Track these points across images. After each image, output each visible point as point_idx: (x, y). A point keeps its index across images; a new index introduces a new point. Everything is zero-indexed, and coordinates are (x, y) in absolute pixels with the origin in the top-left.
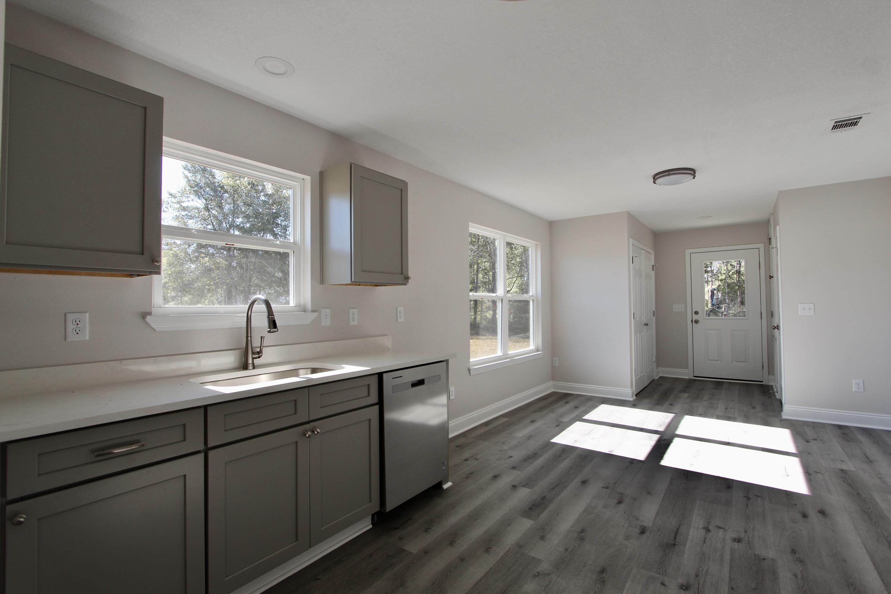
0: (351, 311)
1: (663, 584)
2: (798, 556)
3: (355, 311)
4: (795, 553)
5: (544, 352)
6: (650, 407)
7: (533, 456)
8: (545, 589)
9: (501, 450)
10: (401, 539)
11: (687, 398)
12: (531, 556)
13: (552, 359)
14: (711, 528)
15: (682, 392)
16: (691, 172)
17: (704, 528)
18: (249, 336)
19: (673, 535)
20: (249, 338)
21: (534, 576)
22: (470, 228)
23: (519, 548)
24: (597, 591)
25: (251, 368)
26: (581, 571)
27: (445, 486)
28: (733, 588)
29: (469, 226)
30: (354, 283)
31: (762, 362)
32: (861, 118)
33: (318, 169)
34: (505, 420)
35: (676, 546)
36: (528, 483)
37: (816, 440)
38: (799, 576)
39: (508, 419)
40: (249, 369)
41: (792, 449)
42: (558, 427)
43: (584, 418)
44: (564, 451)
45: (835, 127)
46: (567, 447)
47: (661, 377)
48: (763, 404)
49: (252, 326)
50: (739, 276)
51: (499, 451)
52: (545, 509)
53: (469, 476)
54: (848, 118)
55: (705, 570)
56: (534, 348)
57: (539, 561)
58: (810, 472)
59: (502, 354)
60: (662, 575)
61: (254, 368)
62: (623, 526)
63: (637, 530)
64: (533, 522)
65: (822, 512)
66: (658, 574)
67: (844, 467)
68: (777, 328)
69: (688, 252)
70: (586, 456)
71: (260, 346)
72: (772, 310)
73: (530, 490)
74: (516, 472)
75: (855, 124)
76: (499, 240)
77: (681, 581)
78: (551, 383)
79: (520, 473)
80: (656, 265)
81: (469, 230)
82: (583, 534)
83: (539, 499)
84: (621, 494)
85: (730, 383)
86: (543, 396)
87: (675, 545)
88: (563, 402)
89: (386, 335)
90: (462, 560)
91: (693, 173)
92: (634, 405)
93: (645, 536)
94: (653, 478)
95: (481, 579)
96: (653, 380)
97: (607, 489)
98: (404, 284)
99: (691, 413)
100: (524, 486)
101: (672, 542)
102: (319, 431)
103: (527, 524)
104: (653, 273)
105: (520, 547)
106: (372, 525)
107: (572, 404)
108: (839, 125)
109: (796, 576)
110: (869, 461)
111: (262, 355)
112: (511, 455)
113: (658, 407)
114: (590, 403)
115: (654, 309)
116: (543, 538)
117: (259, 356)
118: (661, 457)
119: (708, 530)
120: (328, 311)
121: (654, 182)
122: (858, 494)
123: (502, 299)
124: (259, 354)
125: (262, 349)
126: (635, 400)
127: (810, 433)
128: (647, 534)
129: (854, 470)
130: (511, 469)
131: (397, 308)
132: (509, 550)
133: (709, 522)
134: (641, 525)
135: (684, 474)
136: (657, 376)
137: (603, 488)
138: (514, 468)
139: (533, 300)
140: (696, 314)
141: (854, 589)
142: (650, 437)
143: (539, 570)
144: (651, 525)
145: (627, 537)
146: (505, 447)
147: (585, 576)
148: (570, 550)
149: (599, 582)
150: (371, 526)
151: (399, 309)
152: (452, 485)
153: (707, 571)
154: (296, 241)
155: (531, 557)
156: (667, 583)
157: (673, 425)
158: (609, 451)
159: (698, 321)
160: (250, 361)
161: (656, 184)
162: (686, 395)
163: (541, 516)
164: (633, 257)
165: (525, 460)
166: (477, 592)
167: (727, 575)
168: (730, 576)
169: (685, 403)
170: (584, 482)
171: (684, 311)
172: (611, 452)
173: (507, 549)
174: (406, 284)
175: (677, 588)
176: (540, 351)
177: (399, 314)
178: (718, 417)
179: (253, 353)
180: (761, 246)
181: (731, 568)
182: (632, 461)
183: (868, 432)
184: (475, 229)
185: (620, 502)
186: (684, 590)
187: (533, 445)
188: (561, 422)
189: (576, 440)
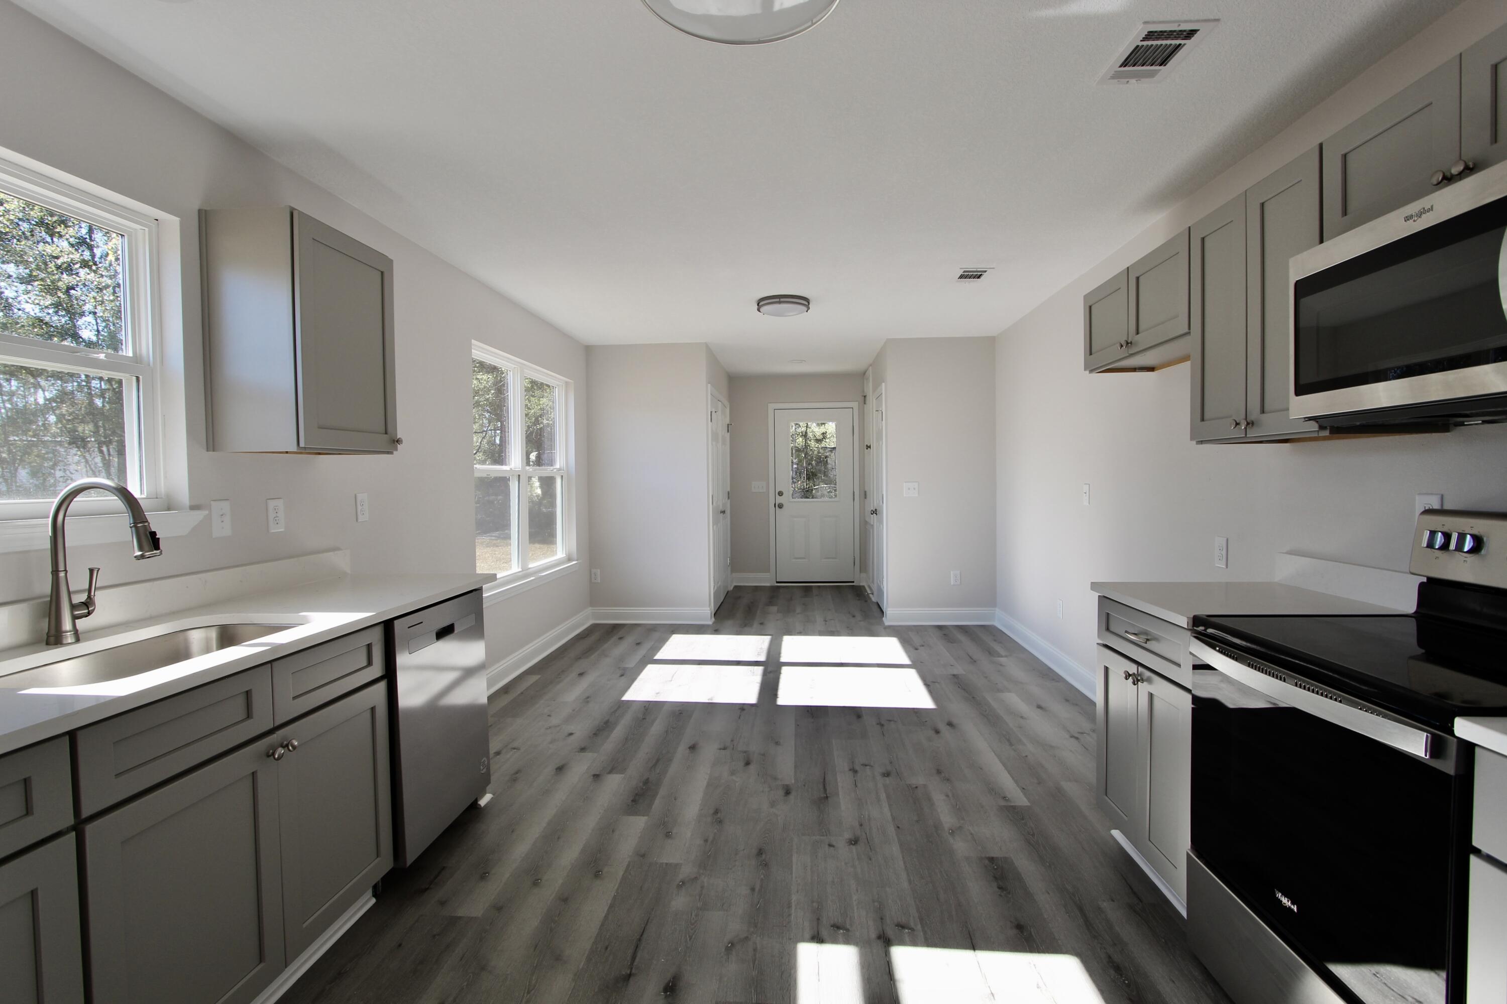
0: (272, 504)
1: (830, 845)
2: (943, 775)
3: (280, 503)
4: (940, 773)
5: (579, 561)
6: (737, 631)
7: (604, 726)
8: (700, 897)
9: (550, 727)
10: (443, 903)
11: (778, 612)
12: (663, 863)
13: (591, 572)
14: (857, 768)
15: (769, 605)
16: (804, 301)
17: (850, 770)
18: (61, 568)
19: (821, 786)
20: (62, 574)
21: (679, 887)
22: (473, 351)
23: (642, 858)
24: (764, 878)
25: (70, 641)
26: (735, 861)
27: (483, 802)
28: (898, 827)
29: (473, 347)
30: (302, 451)
31: (854, 556)
32: (986, 271)
33: (195, 204)
34: (534, 678)
35: (829, 799)
36: (615, 766)
37: (923, 646)
38: (950, 795)
39: (539, 676)
40: (65, 642)
41: (906, 661)
42: (623, 677)
43: (656, 658)
44: (647, 710)
45: (961, 277)
46: (649, 704)
47: (736, 587)
48: (861, 610)
49: (66, 545)
50: (806, 441)
51: (547, 729)
52: (654, 796)
53: (515, 777)
54: (975, 270)
55: (867, 816)
56: (565, 556)
57: (677, 866)
58: (928, 683)
59: (520, 570)
60: (826, 835)
61: (78, 640)
62: (763, 792)
63: (781, 792)
64: (646, 818)
65: (950, 724)
66: (823, 836)
67: (955, 672)
68: (876, 513)
69: (772, 406)
70: (680, 712)
71: (87, 587)
72: (866, 490)
73: (622, 775)
74: (589, 755)
75: (979, 277)
76: (513, 373)
77: (847, 835)
78: (589, 610)
79: (595, 755)
80: (733, 424)
81: (473, 354)
82: (719, 815)
83: (641, 784)
84: (745, 752)
85: (819, 586)
86: (580, 633)
87: (827, 797)
88: (615, 638)
89: (338, 549)
90: (564, 899)
91: (807, 304)
92: (716, 631)
93: (792, 797)
94: (774, 723)
95: (605, 916)
96: (728, 592)
97: (726, 751)
98: (388, 453)
99: (790, 633)
100: (610, 772)
101: (823, 795)
102: (296, 743)
103: (637, 825)
104: (728, 435)
105: (643, 856)
106: (376, 899)
107: (630, 640)
108: (967, 276)
109: (947, 796)
110: (974, 661)
111: (95, 608)
112: (570, 732)
113: (746, 629)
114: (656, 635)
115: (729, 489)
116: (668, 835)
117: (89, 611)
118: (775, 696)
119: (855, 771)
120: (226, 506)
121: (759, 310)
122: (973, 698)
123: (519, 475)
124: (88, 605)
125: (94, 595)
126: (714, 623)
127: (917, 640)
128: (793, 794)
129: (964, 673)
130: (578, 752)
131: (356, 495)
132: (628, 866)
133: (853, 762)
134: (783, 785)
135: (808, 711)
136: (731, 586)
137: (720, 749)
138: (583, 750)
139: (562, 476)
140: (780, 495)
141: (995, 793)
142: (752, 670)
143: (681, 877)
144: (793, 781)
145: (773, 804)
146: (555, 721)
147: (742, 866)
148: (711, 839)
149: (761, 867)
150: (374, 901)
151: (360, 497)
152: (492, 798)
153: (869, 816)
154: (141, 355)
155: (664, 865)
156: (834, 843)
157: (774, 651)
158: (709, 700)
159: (783, 505)
160: (67, 625)
161: (760, 311)
162: (774, 609)
163: (653, 807)
164: (711, 412)
165: (594, 734)
166: (608, 934)
167: (889, 814)
168: (892, 815)
169: (777, 620)
170: (693, 748)
171: (765, 491)
172: (711, 700)
173: (625, 864)
174: (391, 453)
175: (847, 844)
176: (574, 561)
177: (359, 508)
178: (821, 633)
179: (73, 607)
180: (855, 405)
181: (890, 806)
182: (743, 707)
183: (963, 629)
184: (481, 352)
185: (748, 763)
186: (854, 844)
187: (598, 710)
188: (625, 669)
189: (657, 692)
